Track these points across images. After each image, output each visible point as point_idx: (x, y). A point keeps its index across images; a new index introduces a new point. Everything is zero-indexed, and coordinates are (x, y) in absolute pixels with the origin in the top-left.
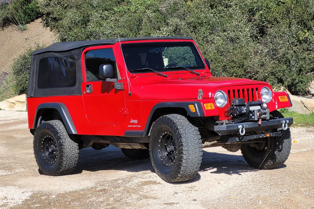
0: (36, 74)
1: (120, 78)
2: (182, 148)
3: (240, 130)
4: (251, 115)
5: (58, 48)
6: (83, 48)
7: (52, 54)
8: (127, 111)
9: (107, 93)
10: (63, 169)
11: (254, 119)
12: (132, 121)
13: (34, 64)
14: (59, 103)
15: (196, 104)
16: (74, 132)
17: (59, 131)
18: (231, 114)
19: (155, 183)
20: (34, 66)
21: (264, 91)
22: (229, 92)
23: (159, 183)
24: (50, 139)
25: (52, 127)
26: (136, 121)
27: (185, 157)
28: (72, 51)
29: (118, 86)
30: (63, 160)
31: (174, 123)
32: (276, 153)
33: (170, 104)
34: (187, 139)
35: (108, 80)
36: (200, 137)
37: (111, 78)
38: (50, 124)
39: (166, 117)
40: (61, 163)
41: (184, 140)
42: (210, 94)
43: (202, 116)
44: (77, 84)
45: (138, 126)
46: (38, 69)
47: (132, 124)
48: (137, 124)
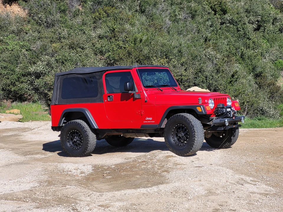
0: (59, 89)
1: (137, 91)
2: (195, 134)
3: (226, 123)
4: (228, 114)
5: (80, 72)
7: (75, 76)
8: (143, 112)
9: (126, 101)
10: (87, 152)
11: (230, 116)
12: (147, 119)
13: (58, 82)
14: (84, 108)
15: (202, 107)
16: (96, 126)
17: (85, 127)
18: (216, 113)
19: (172, 156)
21: (228, 100)
22: (214, 100)
23: (175, 157)
24: (74, 133)
25: (79, 124)
26: (151, 119)
27: (196, 139)
28: (93, 74)
29: (137, 96)
30: (88, 146)
31: (187, 118)
32: (232, 138)
33: (181, 106)
34: (197, 128)
35: (130, 92)
36: (203, 127)
37: (132, 91)
38: (77, 122)
39: (180, 115)
40: (86, 148)
41: (195, 129)
42: (206, 101)
43: (206, 114)
44: (99, 95)
45: (152, 122)
46: (62, 86)
47: (147, 120)
48: (152, 120)
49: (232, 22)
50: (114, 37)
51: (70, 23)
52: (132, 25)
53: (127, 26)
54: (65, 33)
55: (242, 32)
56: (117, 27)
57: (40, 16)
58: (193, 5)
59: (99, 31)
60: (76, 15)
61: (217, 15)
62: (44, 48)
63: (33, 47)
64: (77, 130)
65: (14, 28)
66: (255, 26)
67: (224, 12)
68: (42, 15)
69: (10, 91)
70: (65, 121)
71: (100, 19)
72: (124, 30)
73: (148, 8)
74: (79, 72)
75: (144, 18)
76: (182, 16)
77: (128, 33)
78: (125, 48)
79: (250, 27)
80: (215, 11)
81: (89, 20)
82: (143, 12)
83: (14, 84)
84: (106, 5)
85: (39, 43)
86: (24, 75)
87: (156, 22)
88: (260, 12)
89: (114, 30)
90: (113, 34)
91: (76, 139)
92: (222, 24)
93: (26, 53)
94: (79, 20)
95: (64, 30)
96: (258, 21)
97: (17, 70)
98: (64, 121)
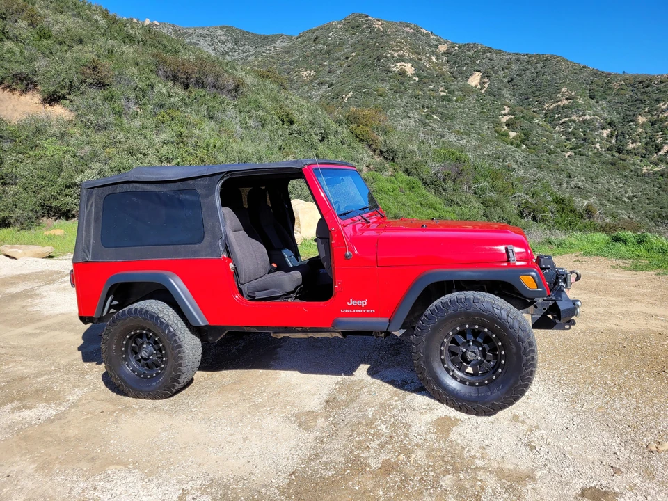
0: (96, 221)
5: (150, 176)
6: (221, 176)
7: (136, 187)
8: (340, 286)
12: (353, 302)
13: (90, 204)
14: (165, 272)
15: (534, 274)
16: (201, 321)
17: (170, 323)
20: (89, 207)
24: (140, 336)
25: (154, 318)
26: (363, 303)
28: (188, 182)
30: (181, 372)
40: (175, 379)
44: (207, 239)
45: (368, 311)
46: (101, 214)
47: (353, 307)
48: (365, 308)
49: (299, 133)
50: (182, 142)
51: (127, 126)
52: (201, 130)
53: (197, 132)
54: (121, 136)
55: (309, 143)
56: (185, 131)
57: (88, 118)
58: (261, 114)
59: (164, 136)
60: (134, 117)
61: (285, 126)
62: (94, 155)
63: (81, 153)
64: (149, 331)
65: (55, 130)
66: (320, 138)
67: (292, 123)
68: (91, 116)
69: (51, 208)
70: (115, 303)
71: (163, 123)
72: (192, 135)
73: (218, 114)
74: (148, 178)
75: (213, 124)
76: (251, 123)
77: (199, 137)
78: (196, 154)
79: (316, 139)
80: (283, 121)
81: (150, 123)
82: (212, 118)
83: (55, 198)
84: (170, 108)
85: (88, 148)
86: (68, 187)
87: (227, 128)
88: (323, 125)
89: (182, 134)
90: (181, 139)
91: (147, 351)
92: (290, 134)
93: (71, 159)
94: (138, 123)
95: (119, 134)
96: (321, 133)
97: (60, 180)
98: (112, 302)
